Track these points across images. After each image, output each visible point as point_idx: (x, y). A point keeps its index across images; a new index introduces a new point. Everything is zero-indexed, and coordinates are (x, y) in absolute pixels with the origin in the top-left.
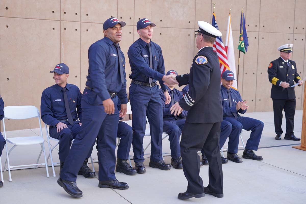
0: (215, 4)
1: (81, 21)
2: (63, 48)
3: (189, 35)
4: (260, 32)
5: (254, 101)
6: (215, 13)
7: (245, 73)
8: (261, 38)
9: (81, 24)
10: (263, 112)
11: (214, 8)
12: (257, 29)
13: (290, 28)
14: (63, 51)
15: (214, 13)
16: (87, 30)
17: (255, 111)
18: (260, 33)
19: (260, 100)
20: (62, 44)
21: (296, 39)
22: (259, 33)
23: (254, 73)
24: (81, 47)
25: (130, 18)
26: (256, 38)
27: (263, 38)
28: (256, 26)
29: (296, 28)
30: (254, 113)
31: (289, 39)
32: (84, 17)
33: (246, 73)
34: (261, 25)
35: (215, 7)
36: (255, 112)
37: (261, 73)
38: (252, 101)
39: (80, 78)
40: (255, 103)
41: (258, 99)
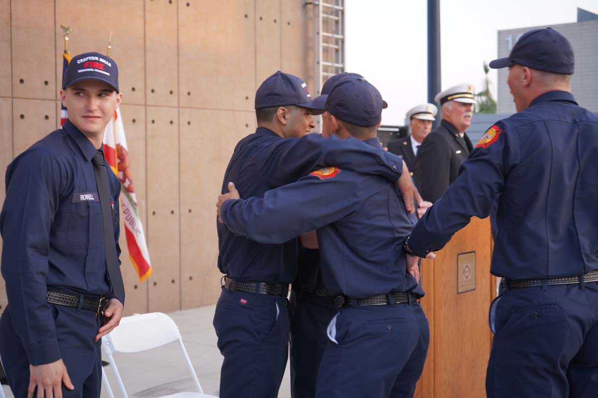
0: (66, 29)
4: (182, 107)
5: (177, 282)
6: (69, 52)
7: (150, 212)
8: (184, 121)
10: (198, 306)
11: (66, 40)
12: (174, 102)
13: (247, 98)
15: (65, 52)
17: (180, 306)
18: (181, 110)
19: (191, 279)
22: (179, 111)
23: (172, 212)
26: (171, 122)
27: (189, 123)
28: (171, 92)
30: (179, 312)
31: (247, 126)
33: (154, 213)
34: (184, 92)
35: (69, 37)
36: (180, 309)
37: (190, 211)
38: (173, 281)
40: (180, 287)
41: (186, 276)
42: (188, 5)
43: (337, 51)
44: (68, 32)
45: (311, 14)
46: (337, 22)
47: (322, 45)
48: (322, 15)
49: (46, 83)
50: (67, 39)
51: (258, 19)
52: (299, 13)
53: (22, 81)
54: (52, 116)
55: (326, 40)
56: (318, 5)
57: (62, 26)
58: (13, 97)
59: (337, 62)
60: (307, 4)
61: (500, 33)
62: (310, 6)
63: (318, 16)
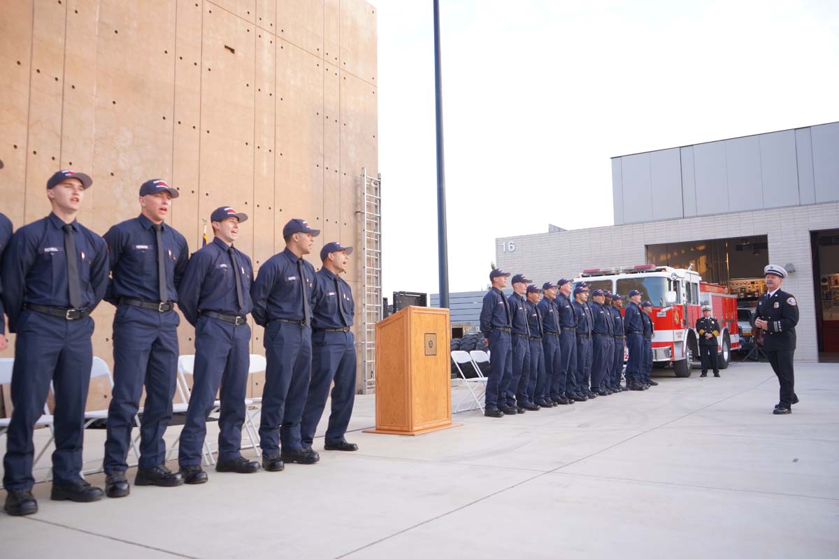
42: (281, 210)
43: (376, 242)
45: (359, 219)
46: (376, 223)
47: (366, 237)
48: (366, 219)
51: (325, 220)
52: (352, 218)
55: (369, 235)
56: (364, 213)
57: (203, 220)
59: (377, 249)
60: (357, 212)
61: (497, 240)
62: (359, 214)
63: (364, 220)
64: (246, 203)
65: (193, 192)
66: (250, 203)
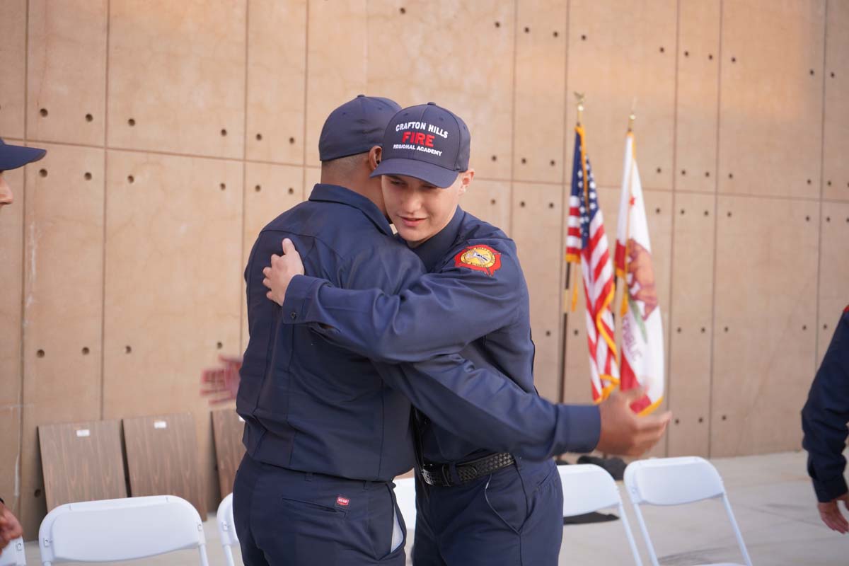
0: (579, 96)
1: (106, 143)
2: (32, 242)
3: (493, 202)
4: (722, 194)
5: (706, 421)
6: (582, 125)
7: (676, 329)
8: (722, 213)
9: (106, 153)
10: (735, 456)
11: (578, 111)
12: (710, 184)
13: (809, 182)
14: (34, 253)
15: (578, 125)
16: (131, 179)
17: (709, 453)
18: (720, 198)
19: (724, 418)
20: (32, 227)
21: (828, 219)
22: (716, 199)
23: (703, 330)
24: (105, 241)
25: (292, 140)
26: (706, 213)
27: (729, 215)
28: (707, 174)
29: (830, 183)
31: (808, 219)
32: (120, 132)
33: (679, 330)
34: (724, 172)
35: (583, 106)
37: (726, 329)
38: (701, 420)
39: (100, 355)
40: (710, 429)
41: (718, 414)
42: (734, 60)
44: (582, 100)
49: (553, 163)
50: (581, 108)
51: (828, 75)
53: (524, 161)
54: (558, 203)
57: (574, 93)
58: (512, 181)
64: (662, 50)
65: (556, 34)
66: (670, 49)
